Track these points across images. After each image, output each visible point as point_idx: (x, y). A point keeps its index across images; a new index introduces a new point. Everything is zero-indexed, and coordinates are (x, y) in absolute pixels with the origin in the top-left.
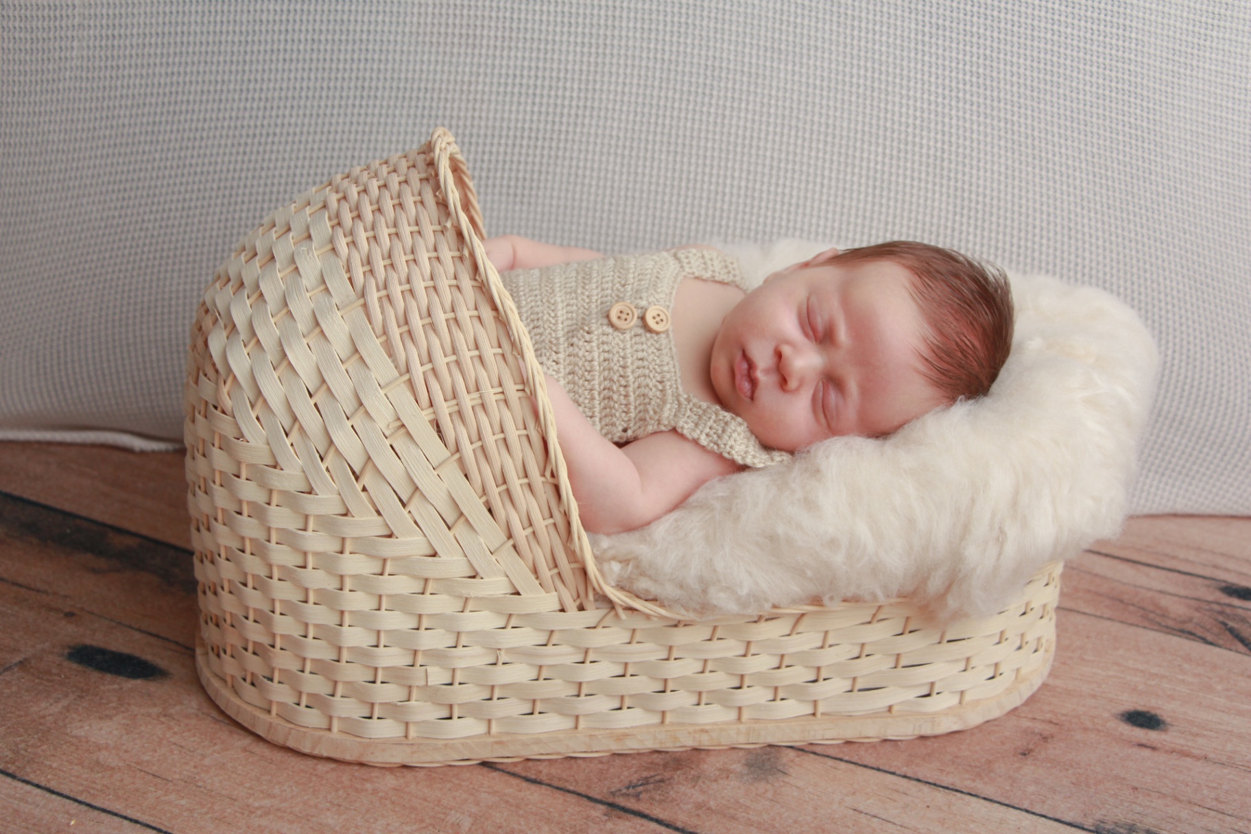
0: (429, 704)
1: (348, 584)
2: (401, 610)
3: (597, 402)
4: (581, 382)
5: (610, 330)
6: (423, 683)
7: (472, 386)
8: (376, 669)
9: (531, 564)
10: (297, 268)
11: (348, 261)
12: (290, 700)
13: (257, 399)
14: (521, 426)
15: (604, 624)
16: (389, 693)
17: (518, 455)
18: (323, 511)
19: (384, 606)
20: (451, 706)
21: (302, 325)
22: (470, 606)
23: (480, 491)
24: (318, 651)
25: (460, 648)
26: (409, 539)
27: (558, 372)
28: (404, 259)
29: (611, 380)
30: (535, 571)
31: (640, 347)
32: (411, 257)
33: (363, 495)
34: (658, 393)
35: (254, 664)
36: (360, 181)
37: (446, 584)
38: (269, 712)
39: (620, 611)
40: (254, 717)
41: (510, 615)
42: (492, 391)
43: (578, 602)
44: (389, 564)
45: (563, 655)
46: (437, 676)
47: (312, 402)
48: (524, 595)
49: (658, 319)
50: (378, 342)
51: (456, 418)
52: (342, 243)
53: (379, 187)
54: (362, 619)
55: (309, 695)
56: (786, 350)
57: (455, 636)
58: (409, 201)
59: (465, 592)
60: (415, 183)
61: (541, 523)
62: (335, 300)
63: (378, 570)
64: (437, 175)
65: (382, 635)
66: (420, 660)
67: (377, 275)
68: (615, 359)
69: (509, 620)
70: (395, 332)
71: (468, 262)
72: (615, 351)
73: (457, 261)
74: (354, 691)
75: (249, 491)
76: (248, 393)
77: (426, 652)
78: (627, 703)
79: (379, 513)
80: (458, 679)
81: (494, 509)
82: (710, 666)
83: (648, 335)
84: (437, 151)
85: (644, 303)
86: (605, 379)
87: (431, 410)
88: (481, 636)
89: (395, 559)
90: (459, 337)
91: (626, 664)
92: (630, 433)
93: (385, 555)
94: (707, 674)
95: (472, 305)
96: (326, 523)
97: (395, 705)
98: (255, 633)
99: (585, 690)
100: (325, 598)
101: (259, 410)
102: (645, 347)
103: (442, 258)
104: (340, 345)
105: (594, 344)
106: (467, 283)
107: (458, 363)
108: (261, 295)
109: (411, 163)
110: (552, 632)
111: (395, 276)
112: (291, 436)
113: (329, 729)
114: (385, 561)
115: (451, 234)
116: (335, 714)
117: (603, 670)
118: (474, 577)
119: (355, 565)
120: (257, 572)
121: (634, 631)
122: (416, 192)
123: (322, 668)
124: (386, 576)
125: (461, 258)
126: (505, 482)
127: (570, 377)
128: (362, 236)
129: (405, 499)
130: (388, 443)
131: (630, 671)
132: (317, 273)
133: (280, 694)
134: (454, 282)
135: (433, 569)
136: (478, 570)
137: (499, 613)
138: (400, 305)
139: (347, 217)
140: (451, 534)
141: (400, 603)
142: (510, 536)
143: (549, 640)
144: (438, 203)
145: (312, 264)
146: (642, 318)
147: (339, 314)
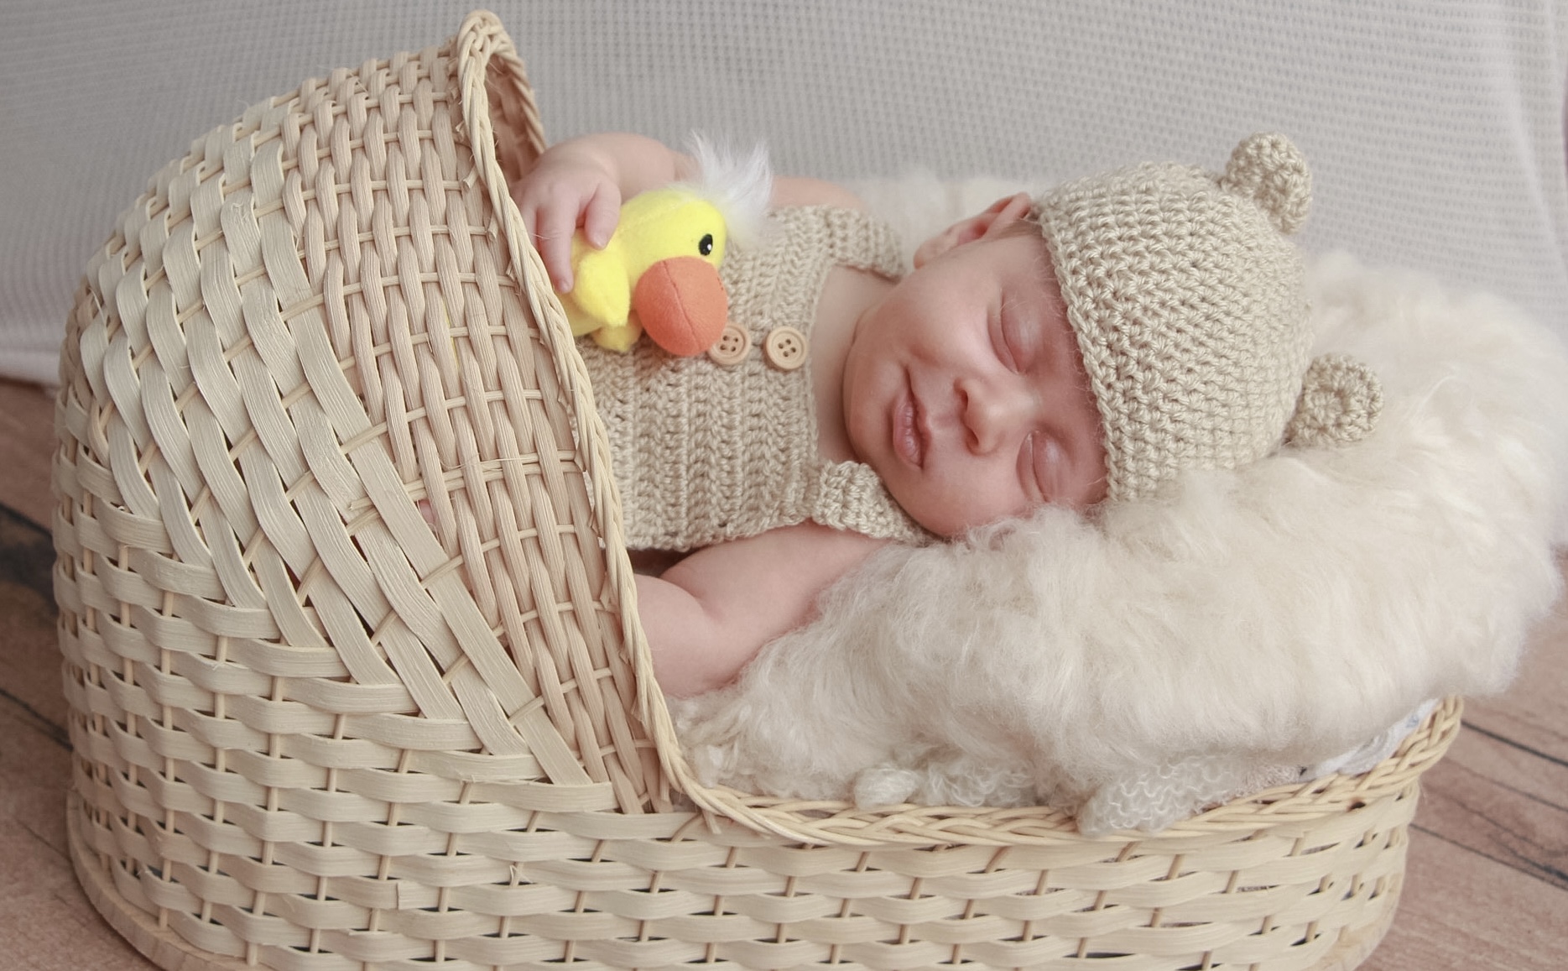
0: (400, 935)
1: (279, 747)
2: (362, 794)
3: (684, 483)
4: (659, 450)
5: (709, 367)
6: (391, 905)
7: (488, 449)
8: (318, 879)
9: (571, 737)
10: (223, 236)
11: (304, 230)
12: (188, 910)
13: (146, 446)
14: (565, 517)
15: (684, 835)
16: (337, 915)
17: (559, 565)
18: (241, 633)
19: (334, 785)
20: (435, 943)
21: (222, 333)
22: (471, 794)
23: (493, 618)
24: (229, 841)
25: (452, 857)
26: (377, 686)
27: (623, 433)
28: (393, 232)
29: (707, 447)
30: (577, 747)
31: (756, 395)
32: (404, 230)
33: (305, 612)
34: (779, 468)
35: (135, 845)
36: (341, 98)
37: (434, 759)
38: (157, 919)
39: (712, 822)
40: (135, 926)
41: (535, 813)
42: (520, 459)
43: (645, 799)
44: (343, 722)
45: (617, 877)
46: (413, 896)
47: (230, 457)
48: (557, 784)
49: (787, 348)
50: (340, 367)
51: (460, 499)
52: (297, 201)
53: (369, 110)
54: (297, 800)
55: (214, 905)
56: (975, 389)
57: (445, 838)
58: (412, 136)
59: (463, 774)
60: (427, 109)
61: (591, 676)
62: (277, 294)
63: (327, 730)
64: (460, 96)
65: (330, 829)
66: (388, 869)
67: (348, 258)
68: (715, 414)
69: (533, 821)
70: (368, 353)
71: (496, 245)
72: (715, 401)
73: (478, 240)
74: (281, 908)
75: (131, 588)
76: (133, 434)
77: (397, 860)
78: (715, 954)
79: (331, 644)
80: (448, 901)
81: (516, 647)
82: (851, 908)
83: (771, 374)
84: (465, 55)
85: (765, 322)
86: (697, 446)
87: (419, 484)
88: (486, 841)
89: (351, 715)
90: (473, 366)
91: (717, 898)
92: (729, 529)
93: (338, 708)
94: (846, 919)
95: (496, 317)
96: (245, 650)
97: (347, 934)
98: (137, 801)
99: (648, 931)
100: (241, 763)
101: (149, 460)
102: (764, 394)
103: (454, 234)
104: (279, 372)
105: (682, 390)
106: (491, 279)
107: (466, 408)
108: (165, 275)
109: (423, 72)
110: (601, 841)
111: (376, 261)
112: (196, 508)
113: (245, 959)
114: (337, 717)
115: (473, 196)
116: (253, 939)
117: (681, 904)
118: (478, 751)
119: (288, 718)
120: (141, 713)
121: (732, 849)
122: (425, 122)
123: (233, 867)
124: (338, 740)
125: (486, 237)
126: (534, 606)
127: (643, 441)
128: (330, 190)
129: (372, 625)
130: (347, 533)
131: (723, 907)
132: (254, 248)
133: (172, 897)
134: (471, 277)
135: (411, 733)
136: (486, 742)
137: (517, 807)
138: (381, 308)
139: (311, 156)
140: (443, 683)
141: (358, 781)
142: (539, 692)
143: (595, 852)
144: (457, 143)
145: (246, 232)
146: (762, 347)
147: (281, 317)
